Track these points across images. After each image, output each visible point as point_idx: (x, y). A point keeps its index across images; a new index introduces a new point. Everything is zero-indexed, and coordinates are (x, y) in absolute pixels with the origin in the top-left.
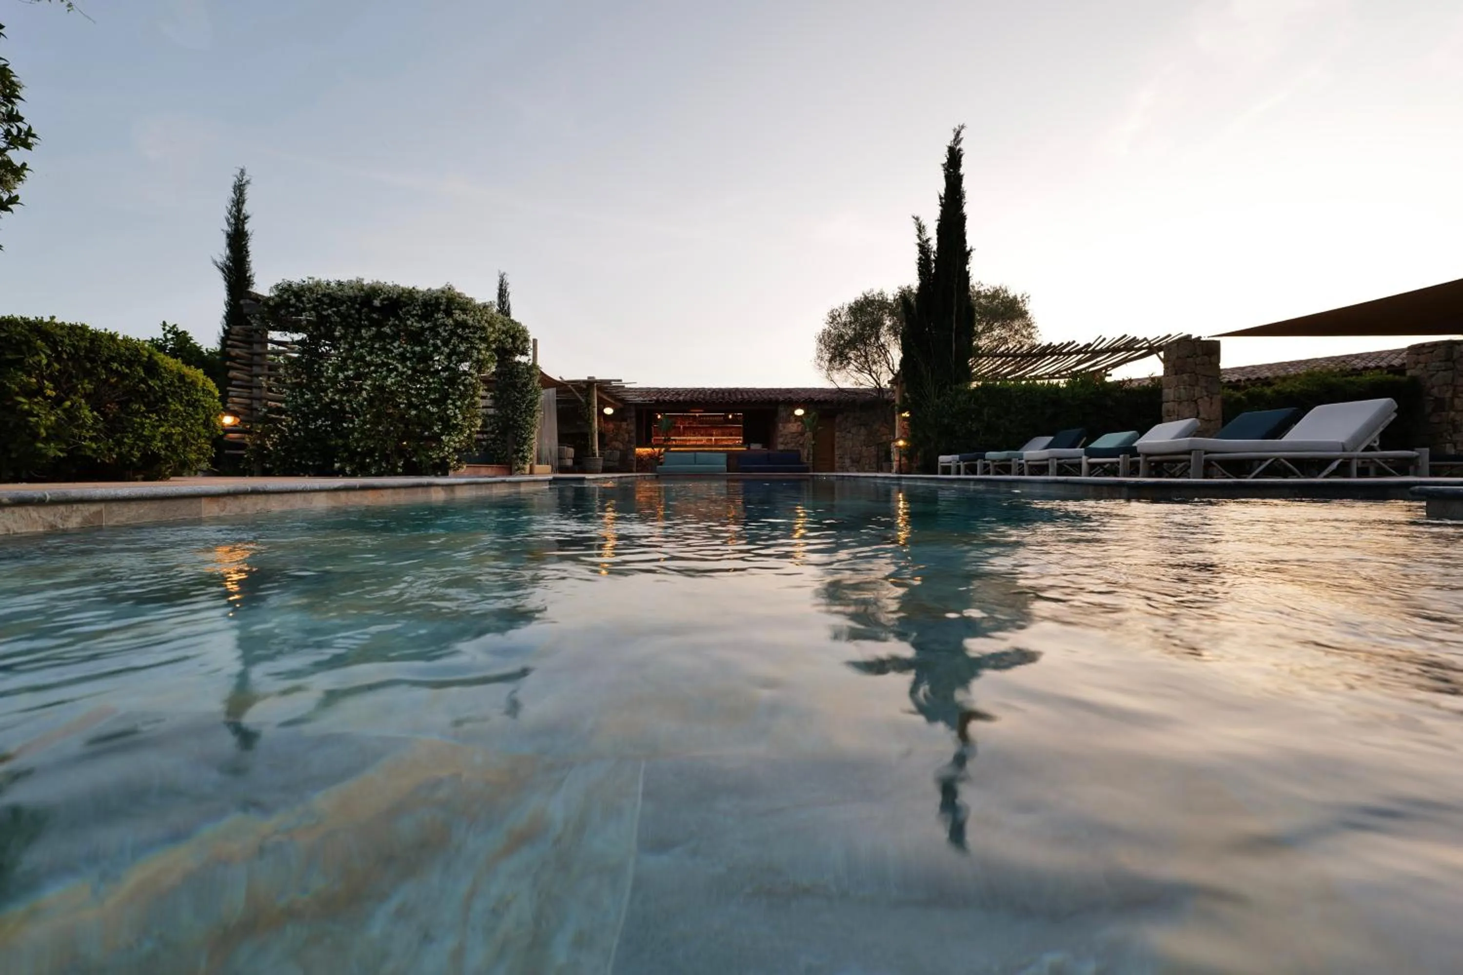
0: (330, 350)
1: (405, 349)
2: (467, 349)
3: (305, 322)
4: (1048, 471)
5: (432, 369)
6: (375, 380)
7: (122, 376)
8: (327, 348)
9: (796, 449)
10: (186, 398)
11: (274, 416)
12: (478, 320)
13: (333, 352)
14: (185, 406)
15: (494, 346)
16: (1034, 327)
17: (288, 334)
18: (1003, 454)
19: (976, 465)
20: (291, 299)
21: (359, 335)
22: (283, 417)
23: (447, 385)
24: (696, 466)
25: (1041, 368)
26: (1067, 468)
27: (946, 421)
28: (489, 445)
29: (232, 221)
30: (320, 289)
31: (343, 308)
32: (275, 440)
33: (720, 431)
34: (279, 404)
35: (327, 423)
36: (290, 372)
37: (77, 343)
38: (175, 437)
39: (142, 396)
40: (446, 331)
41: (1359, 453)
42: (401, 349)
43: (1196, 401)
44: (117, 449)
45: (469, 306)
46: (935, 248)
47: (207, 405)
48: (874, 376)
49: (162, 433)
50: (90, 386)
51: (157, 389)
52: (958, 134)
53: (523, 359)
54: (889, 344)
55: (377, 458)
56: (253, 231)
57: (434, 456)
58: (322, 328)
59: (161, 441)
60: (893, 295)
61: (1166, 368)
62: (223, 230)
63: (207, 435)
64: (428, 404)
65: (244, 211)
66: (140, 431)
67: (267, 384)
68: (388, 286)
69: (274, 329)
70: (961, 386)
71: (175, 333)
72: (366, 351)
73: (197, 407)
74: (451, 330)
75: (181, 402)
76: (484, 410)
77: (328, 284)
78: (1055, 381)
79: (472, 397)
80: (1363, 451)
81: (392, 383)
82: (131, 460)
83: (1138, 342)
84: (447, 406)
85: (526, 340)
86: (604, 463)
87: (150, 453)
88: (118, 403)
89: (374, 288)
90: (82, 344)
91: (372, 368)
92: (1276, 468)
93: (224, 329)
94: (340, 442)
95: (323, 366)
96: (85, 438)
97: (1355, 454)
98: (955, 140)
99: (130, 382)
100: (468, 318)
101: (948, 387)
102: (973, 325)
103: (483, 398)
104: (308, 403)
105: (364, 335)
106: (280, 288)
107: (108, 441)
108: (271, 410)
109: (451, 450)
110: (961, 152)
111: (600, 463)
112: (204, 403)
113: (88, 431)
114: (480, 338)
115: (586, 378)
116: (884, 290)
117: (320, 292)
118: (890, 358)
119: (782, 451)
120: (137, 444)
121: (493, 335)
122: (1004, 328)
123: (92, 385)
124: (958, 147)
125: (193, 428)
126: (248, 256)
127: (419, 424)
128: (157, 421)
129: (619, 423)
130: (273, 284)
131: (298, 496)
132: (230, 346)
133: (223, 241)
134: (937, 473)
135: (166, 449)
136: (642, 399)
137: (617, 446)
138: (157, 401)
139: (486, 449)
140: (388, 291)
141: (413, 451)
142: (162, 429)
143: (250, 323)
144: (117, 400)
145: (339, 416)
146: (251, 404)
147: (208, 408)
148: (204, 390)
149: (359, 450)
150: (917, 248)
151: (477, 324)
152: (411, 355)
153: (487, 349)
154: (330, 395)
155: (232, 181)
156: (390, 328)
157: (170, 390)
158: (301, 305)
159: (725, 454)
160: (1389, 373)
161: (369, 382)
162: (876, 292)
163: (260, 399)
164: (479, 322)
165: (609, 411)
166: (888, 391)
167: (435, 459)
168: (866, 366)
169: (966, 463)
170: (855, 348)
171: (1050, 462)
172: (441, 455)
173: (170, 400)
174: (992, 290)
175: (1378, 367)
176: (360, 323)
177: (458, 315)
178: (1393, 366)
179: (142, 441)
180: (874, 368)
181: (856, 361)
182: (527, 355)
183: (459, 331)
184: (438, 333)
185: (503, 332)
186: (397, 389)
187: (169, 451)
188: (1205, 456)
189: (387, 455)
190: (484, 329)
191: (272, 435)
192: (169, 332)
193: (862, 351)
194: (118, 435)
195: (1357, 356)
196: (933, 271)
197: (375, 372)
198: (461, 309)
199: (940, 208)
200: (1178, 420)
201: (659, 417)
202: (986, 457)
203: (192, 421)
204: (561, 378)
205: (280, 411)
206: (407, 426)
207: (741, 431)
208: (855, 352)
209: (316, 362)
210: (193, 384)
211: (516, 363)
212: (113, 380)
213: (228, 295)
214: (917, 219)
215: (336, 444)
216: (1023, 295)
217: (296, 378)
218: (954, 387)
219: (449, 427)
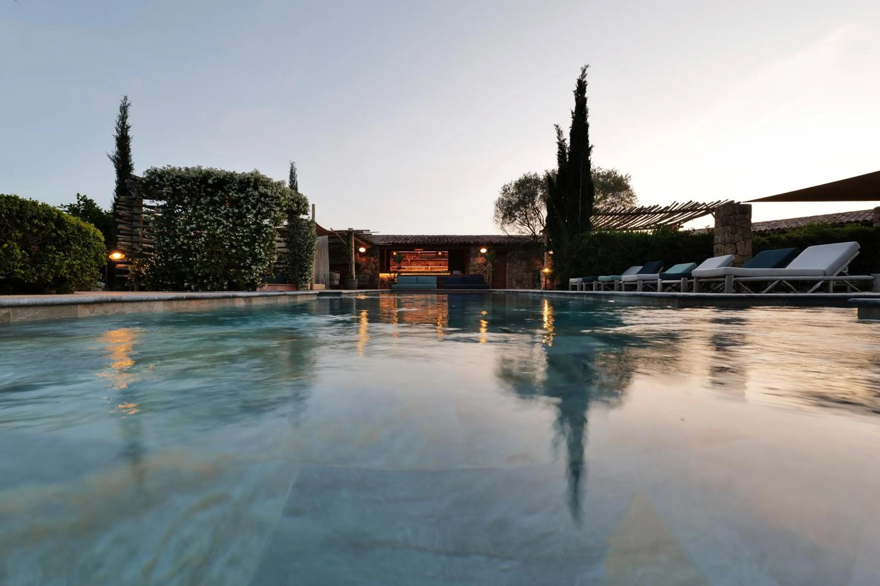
0: (182, 211)
1: (228, 210)
2: (268, 211)
3: (165, 194)
4: (637, 288)
5: (245, 224)
6: (210, 230)
7: (41, 228)
8: (180, 210)
9: (481, 274)
10: (82, 242)
11: (146, 253)
12: (275, 192)
13: (183, 212)
14: (82, 247)
15: (285, 209)
16: (633, 196)
17: (155, 201)
18: (609, 278)
19: (592, 285)
20: (156, 179)
21: (199, 202)
22: (152, 254)
23: (255, 233)
24: (418, 285)
25: (637, 222)
26: (650, 286)
27: (575, 256)
28: (283, 272)
29: (119, 129)
30: (174, 173)
31: (189, 185)
32: (147, 268)
33: (433, 263)
34: (149, 246)
35: (179, 257)
36: (156, 225)
37: (11, 207)
38: (76, 267)
39: (54, 241)
40: (253, 199)
41: (834, 277)
42: (226, 211)
43: (735, 244)
44: (38, 274)
45: (269, 184)
46: (569, 145)
47: (96, 247)
48: (531, 227)
49: (67, 264)
50: (20, 234)
51: (63, 236)
52: (584, 71)
53: (305, 217)
54: (541, 207)
55: (211, 280)
56: (133, 136)
57: (247, 279)
58: (176, 198)
59: (66, 269)
60: (543, 175)
61: (716, 222)
62: (114, 135)
63: (97, 265)
64: (243, 246)
65: (127, 124)
66: (52, 263)
67: (142, 233)
68: (218, 171)
69: (146, 198)
70: (585, 234)
71: (86, 201)
72: (204, 212)
73: (90, 248)
74: (257, 198)
75: (79, 244)
76: (279, 250)
77: (180, 169)
78: (645, 231)
79: (271, 241)
80: (837, 275)
81: (220, 232)
82: (47, 281)
83: (699, 205)
84: (255, 246)
85: (306, 205)
86: (358, 283)
87: (59, 276)
88: (38, 245)
89: (209, 172)
90: (15, 208)
91: (208, 223)
92: (780, 287)
93: (115, 198)
94: (188, 269)
95: (177, 222)
96: (17, 267)
97: (832, 277)
98: (582, 75)
99: (46, 232)
100: (268, 191)
101: (576, 235)
102: (593, 195)
103: (279, 241)
104: (167, 245)
105: (202, 202)
106: (150, 172)
107: (32, 269)
108: (145, 249)
109: (258, 275)
110: (586, 83)
111: (356, 283)
112: (94, 245)
113: (18, 263)
114: (276, 204)
115: (347, 229)
116: (538, 173)
117: (174, 175)
118: (541, 216)
119: (471, 275)
120: (51, 271)
121: (284, 202)
122: (614, 197)
123: (21, 233)
124: (584, 80)
125: (87, 261)
126: (130, 152)
127: (237, 258)
128: (63, 256)
129: (369, 258)
130: (145, 170)
131: (144, 303)
132: (118, 209)
133: (114, 142)
134: (568, 290)
135: (70, 274)
136: (383, 242)
137: (367, 272)
138: (64, 244)
139: (282, 274)
140: (217, 174)
141: (234, 275)
142: (66, 261)
143: (130, 195)
144: (37, 243)
145: (188, 253)
146: (133, 246)
147: (97, 248)
148: (94, 237)
149: (200, 274)
150: (557, 146)
151: (273, 195)
152: (232, 215)
153: (280, 211)
154: (181, 240)
155: (119, 104)
156: (219, 197)
157: (72, 237)
158: (163, 183)
159: (436, 277)
160: (862, 225)
161: (206, 232)
162: (532, 173)
163: (138, 243)
164: (275, 193)
165: (362, 250)
166: (541, 237)
167: (248, 280)
168: (526, 221)
169: (586, 283)
170: (519, 209)
171: (638, 282)
172: (251, 278)
173: (72, 243)
174: (607, 172)
175: (857, 222)
176: (200, 194)
177: (262, 189)
178: (866, 221)
179: (54, 269)
180: (531, 222)
181: (519, 218)
182: (307, 214)
183: (263, 199)
184: (249, 201)
185: (291, 200)
186: (223, 236)
187: (72, 275)
188: (734, 279)
189: (218, 278)
190: (278, 198)
191: (145, 265)
192: (81, 200)
193: (524, 211)
194: (39, 265)
195: (843, 214)
196: (568, 160)
197: (210, 225)
198: (264, 185)
199: (572, 119)
200: (724, 255)
201: (395, 254)
202: (599, 279)
203: (87, 256)
204: (331, 229)
205: (150, 250)
206: (230, 259)
207: (447, 263)
208: (519, 212)
209: (172, 219)
210: (87, 233)
211: (300, 219)
212: (35, 231)
213: (117, 177)
214: (557, 126)
215: (186, 271)
216: (626, 176)
217: (160, 229)
218: (580, 234)
219: (256, 260)
